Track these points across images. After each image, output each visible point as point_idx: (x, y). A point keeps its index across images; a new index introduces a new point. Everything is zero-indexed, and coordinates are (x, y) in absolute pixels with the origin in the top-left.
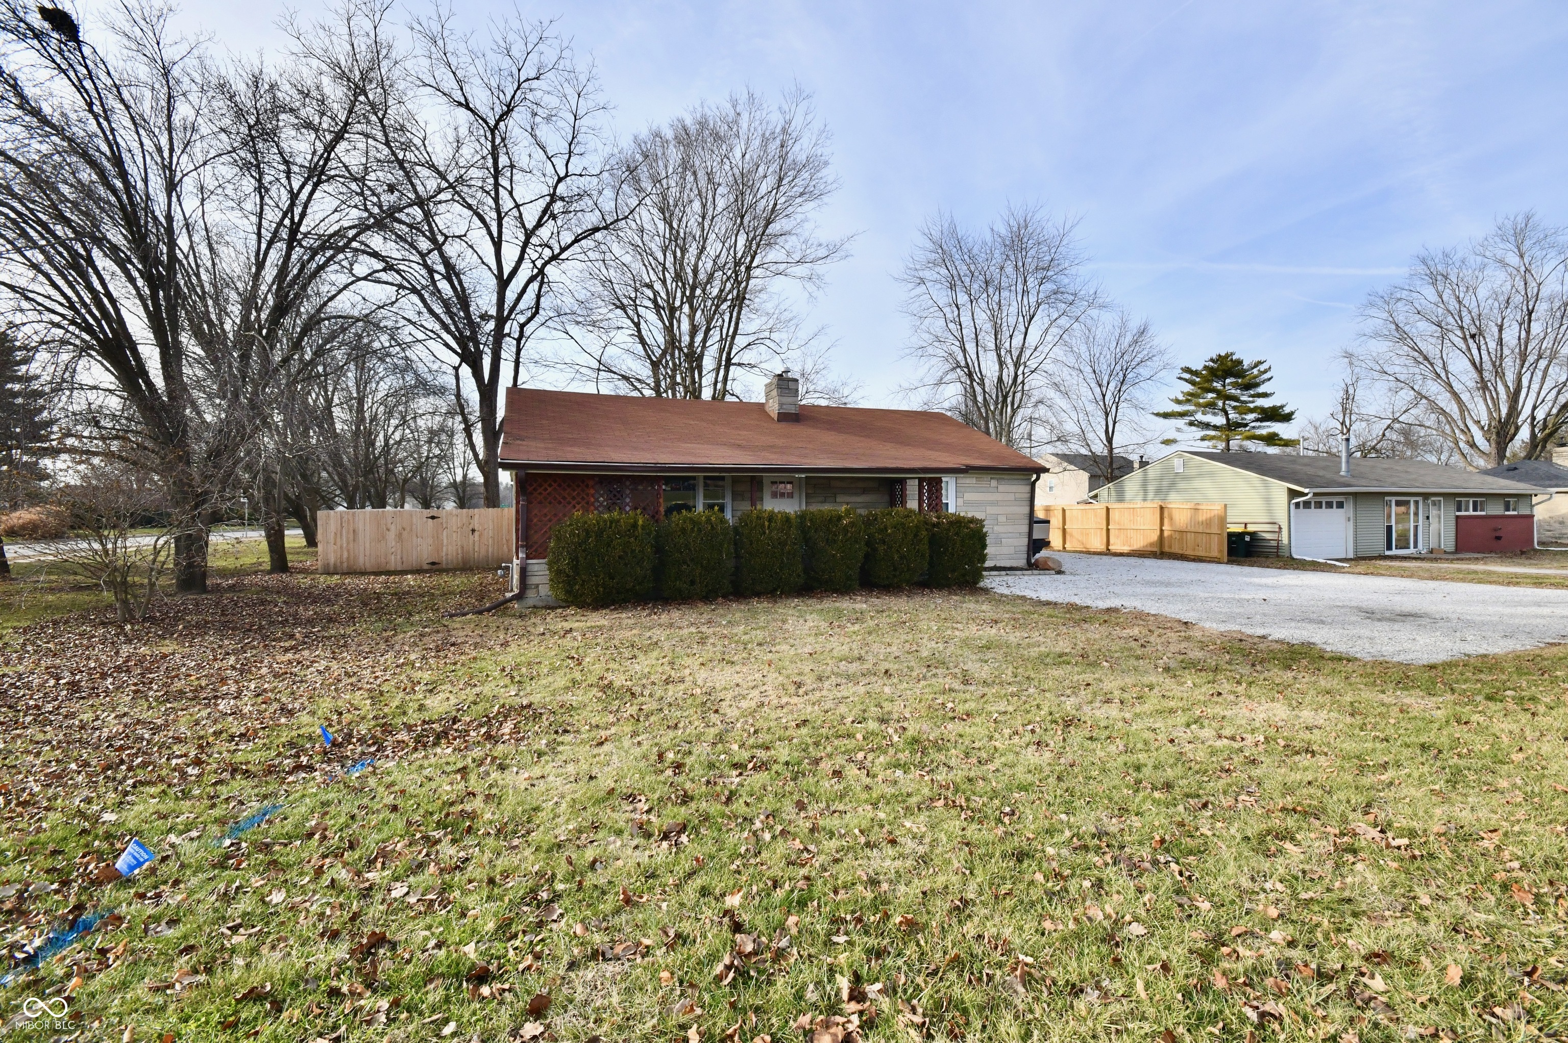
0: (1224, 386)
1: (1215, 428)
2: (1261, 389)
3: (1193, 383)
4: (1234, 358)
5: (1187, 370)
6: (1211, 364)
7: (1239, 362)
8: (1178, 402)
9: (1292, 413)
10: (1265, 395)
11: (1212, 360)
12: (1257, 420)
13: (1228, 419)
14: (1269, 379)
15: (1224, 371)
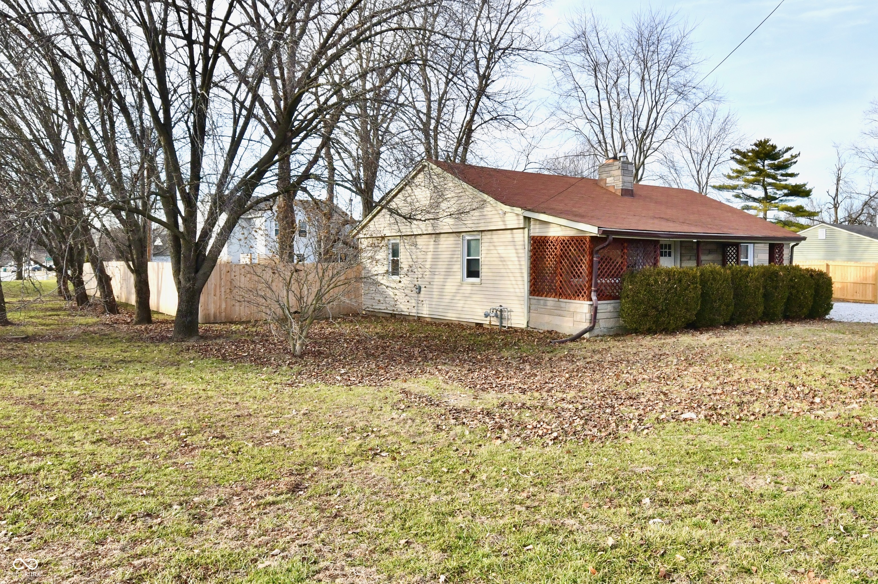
0: (763, 166)
1: (755, 200)
2: (790, 171)
3: (740, 162)
4: (771, 143)
5: (738, 152)
6: (754, 147)
7: (774, 147)
8: (730, 177)
9: (810, 191)
10: (792, 175)
11: (756, 145)
12: (786, 195)
13: (766, 193)
14: (795, 163)
15: (765, 154)
